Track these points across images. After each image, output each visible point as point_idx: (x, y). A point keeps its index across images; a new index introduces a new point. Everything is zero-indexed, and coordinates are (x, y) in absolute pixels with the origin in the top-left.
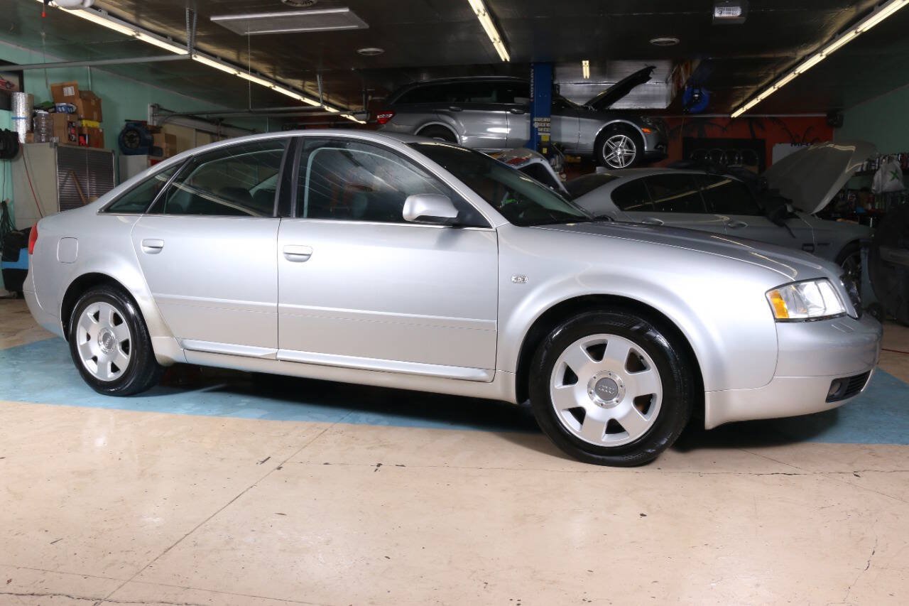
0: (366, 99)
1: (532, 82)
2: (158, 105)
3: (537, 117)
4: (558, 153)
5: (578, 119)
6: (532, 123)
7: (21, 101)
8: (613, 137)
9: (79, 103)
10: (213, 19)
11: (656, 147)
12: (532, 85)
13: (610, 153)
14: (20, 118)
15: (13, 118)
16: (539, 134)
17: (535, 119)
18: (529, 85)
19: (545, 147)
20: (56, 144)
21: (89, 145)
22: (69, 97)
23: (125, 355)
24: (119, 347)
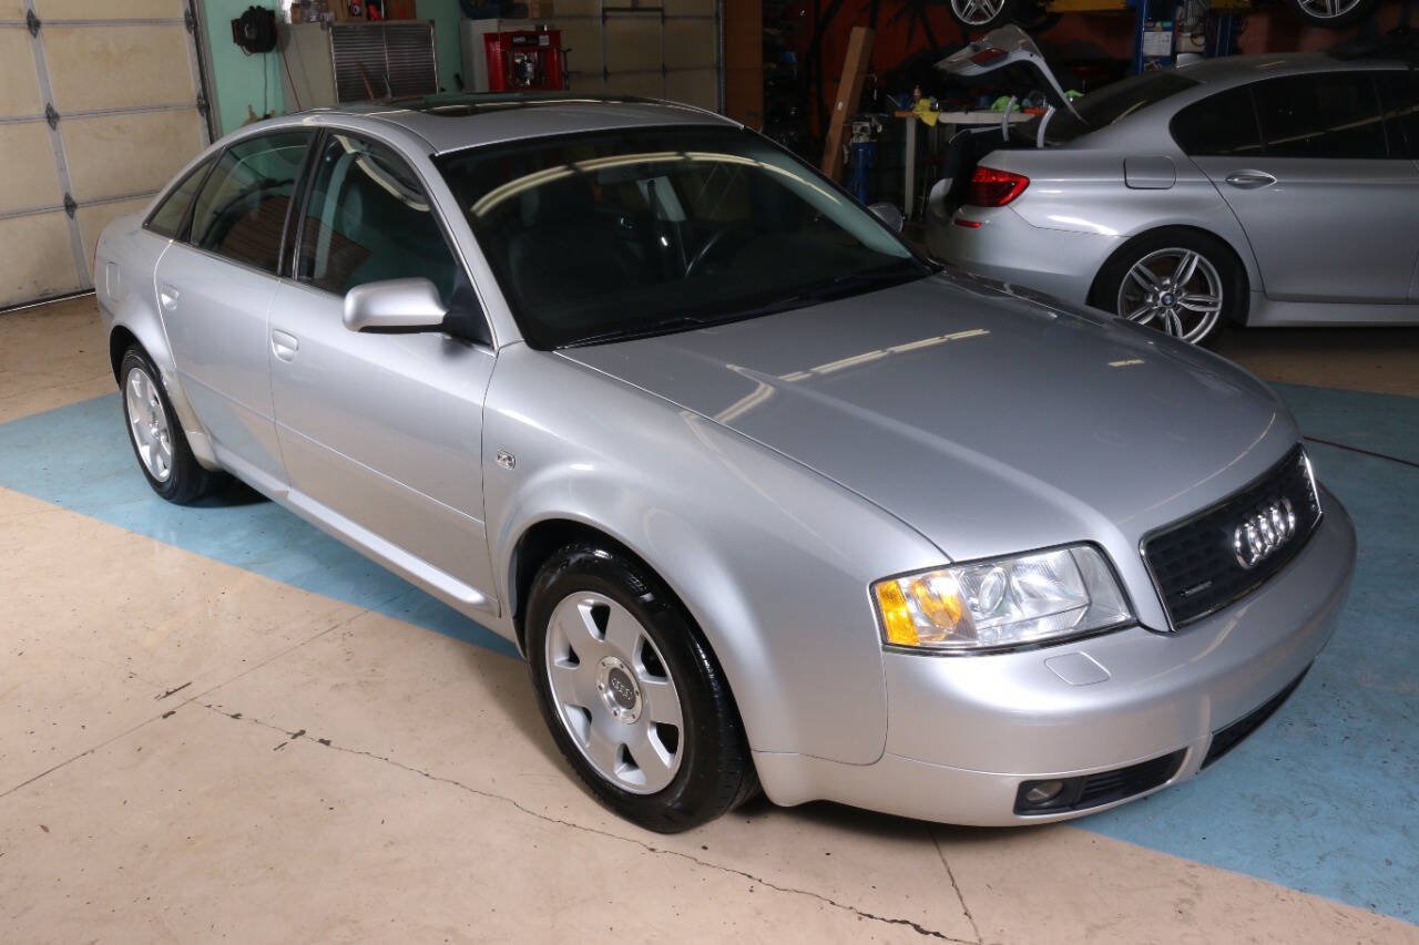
20: (329, 24)
21: (387, 18)
23: (168, 449)
24: (163, 438)
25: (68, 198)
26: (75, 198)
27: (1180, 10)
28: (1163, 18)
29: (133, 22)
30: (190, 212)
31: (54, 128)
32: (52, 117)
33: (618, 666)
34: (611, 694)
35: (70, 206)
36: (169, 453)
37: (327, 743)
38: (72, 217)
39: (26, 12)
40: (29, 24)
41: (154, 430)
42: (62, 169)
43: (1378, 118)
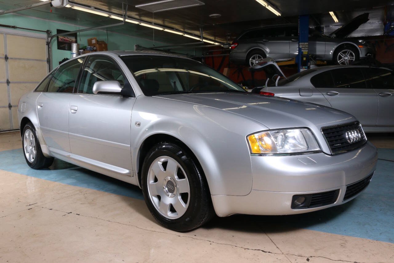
0: (228, 38)
1: (299, 25)
2: (138, 45)
3: (301, 42)
4: (311, 60)
5: (325, 43)
6: (299, 45)
7: (74, 46)
8: (343, 51)
9: (97, 46)
10: (136, 6)
11: (366, 55)
12: (299, 27)
13: (341, 59)
14: (74, 53)
15: (71, 54)
16: (302, 51)
17: (300, 44)
18: (298, 27)
19: (305, 57)
22: (94, 44)
23: (35, 152)
24: (33, 149)
25: (10, 104)
26: (12, 104)
27: (309, 63)
28: (305, 65)
29: (33, 60)
30: (48, 84)
31: (8, 85)
32: (8, 82)
33: (170, 180)
34: (167, 189)
35: (10, 106)
36: (35, 153)
37: (79, 215)
38: (10, 109)
39: (5, 55)
40: (5, 58)
41: (31, 148)
42: (9, 96)
43: (364, 81)
